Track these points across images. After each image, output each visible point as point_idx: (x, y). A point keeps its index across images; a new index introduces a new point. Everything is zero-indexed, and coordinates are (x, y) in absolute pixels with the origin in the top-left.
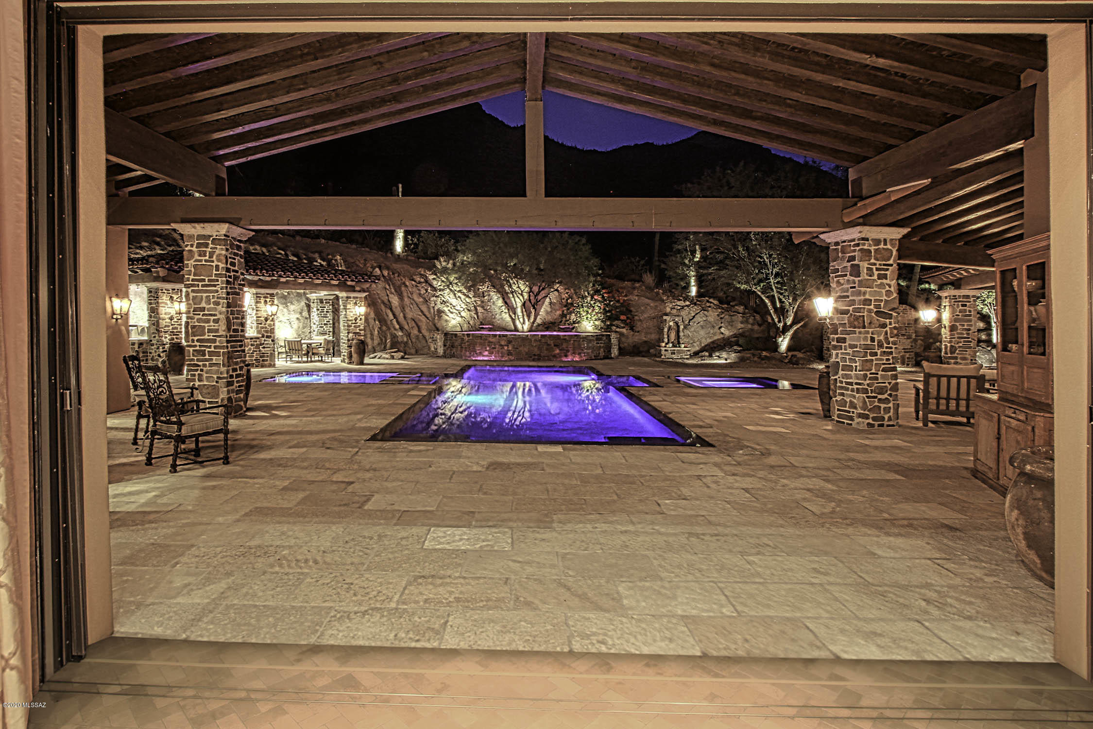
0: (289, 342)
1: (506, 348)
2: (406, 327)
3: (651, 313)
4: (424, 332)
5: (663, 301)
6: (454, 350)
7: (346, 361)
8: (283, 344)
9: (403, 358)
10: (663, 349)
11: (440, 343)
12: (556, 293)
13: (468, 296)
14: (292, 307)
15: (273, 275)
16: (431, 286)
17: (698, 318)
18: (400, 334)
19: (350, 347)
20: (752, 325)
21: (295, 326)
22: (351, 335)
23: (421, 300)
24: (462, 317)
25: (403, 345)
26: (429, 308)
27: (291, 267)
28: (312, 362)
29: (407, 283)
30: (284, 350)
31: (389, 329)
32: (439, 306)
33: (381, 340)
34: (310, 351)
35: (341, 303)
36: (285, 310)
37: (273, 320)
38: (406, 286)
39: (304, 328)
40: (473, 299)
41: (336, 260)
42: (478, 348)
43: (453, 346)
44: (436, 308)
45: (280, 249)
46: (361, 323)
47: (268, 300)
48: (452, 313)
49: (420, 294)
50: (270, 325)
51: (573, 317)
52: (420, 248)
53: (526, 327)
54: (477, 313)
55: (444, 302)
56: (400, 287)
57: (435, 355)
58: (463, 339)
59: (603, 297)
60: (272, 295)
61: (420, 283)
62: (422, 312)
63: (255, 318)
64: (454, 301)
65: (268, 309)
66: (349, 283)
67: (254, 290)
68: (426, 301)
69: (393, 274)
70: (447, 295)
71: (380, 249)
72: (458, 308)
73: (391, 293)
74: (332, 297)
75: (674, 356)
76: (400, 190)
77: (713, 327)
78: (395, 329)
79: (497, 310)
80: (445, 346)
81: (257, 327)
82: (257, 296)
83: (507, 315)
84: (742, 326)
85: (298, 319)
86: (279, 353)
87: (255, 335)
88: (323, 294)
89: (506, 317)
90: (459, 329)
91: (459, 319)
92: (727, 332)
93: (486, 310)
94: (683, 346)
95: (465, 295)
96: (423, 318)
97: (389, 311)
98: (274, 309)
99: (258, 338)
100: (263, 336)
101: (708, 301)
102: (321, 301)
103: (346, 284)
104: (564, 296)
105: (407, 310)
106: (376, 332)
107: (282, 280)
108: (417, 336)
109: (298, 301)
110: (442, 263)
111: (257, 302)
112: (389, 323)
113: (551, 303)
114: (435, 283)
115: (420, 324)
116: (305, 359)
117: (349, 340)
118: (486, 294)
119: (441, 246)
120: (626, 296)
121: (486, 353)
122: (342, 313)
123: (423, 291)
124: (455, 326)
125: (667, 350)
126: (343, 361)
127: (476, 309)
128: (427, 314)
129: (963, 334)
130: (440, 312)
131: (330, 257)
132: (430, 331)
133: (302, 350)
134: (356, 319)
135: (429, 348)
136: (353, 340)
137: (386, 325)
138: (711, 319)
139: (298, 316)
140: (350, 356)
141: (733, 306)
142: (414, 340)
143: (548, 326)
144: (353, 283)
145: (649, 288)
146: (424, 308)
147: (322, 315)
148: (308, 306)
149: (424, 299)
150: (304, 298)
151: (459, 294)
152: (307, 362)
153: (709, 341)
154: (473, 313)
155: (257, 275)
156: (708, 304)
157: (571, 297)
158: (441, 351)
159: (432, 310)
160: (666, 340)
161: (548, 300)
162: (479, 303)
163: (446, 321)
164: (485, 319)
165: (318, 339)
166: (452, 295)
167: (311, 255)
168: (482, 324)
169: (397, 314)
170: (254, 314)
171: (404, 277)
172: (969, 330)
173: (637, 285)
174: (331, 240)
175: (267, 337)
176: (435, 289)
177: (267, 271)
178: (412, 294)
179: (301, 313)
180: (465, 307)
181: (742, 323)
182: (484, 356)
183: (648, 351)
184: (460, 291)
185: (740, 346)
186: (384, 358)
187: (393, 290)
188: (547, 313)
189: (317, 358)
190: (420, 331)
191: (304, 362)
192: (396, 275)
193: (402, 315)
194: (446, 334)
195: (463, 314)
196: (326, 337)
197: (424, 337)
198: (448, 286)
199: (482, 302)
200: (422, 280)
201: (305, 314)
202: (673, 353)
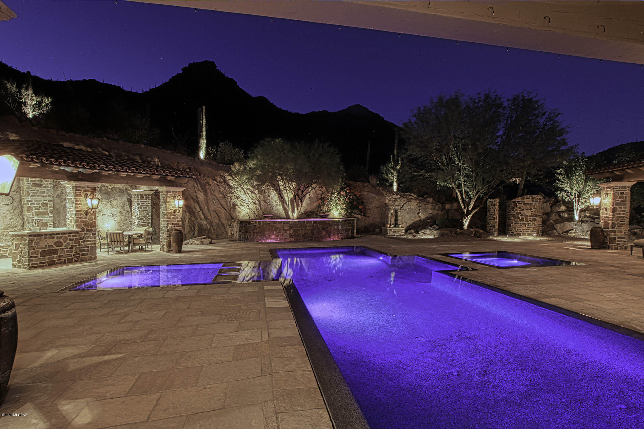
0: (110, 234)
1: (288, 232)
2: (209, 217)
3: (376, 203)
4: (223, 220)
5: (383, 195)
6: (248, 235)
7: (166, 250)
8: (105, 236)
9: (211, 243)
10: (389, 229)
11: (236, 230)
12: (313, 190)
13: (254, 193)
14: (115, 202)
15: (95, 168)
16: (228, 185)
17: (405, 207)
18: (205, 223)
19: (169, 236)
20: (438, 210)
21: (118, 219)
22: (170, 226)
23: (221, 196)
24: (249, 209)
25: (207, 232)
26: (226, 202)
27: (114, 162)
28: (133, 251)
29: (211, 183)
30: (106, 242)
31: (197, 219)
32: (234, 201)
33: (191, 228)
34: (132, 241)
35: (161, 197)
36: (108, 205)
37: (94, 213)
38: (210, 185)
39: (125, 220)
40: (258, 195)
41: (154, 162)
42: (267, 233)
43: (247, 232)
44: (232, 202)
45: (104, 150)
46: (179, 215)
47: (89, 193)
48: (242, 205)
49: (220, 191)
50: (90, 219)
51: (325, 208)
52: (218, 156)
53: (295, 215)
54: (260, 206)
55: (237, 198)
56: (205, 186)
57: (231, 239)
58: (255, 226)
59: (346, 192)
60: (94, 189)
61: (220, 182)
62: (221, 205)
63: (74, 212)
64: (244, 197)
65: (90, 203)
66: (169, 178)
67: (73, 183)
68: (225, 197)
69: (200, 175)
70: (239, 192)
71: (189, 155)
72: (247, 202)
73: (199, 190)
74: (151, 193)
75: (395, 234)
76: (204, 110)
77: (414, 212)
78: (201, 219)
79: (274, 203)
80: (240, 231)
81: (77, 221)
82: (77, 191)
83: (281, 207)
84: (432, 211)
85: (120, 212)
86: (101, 245)
87: (74, 229)
88: (144, 189)
89: (280, 208)
90: (247, 218)
91: (248, 210)
92: (422, 216)
93: (267, 203)
94: (400, 226)
95: (252, 192)
96: (222, 210)
97: (196, 205)
98: (95, 202)
99: (78, 232)
100: (83, 230)
101: (410, 195)
102: (142, 196)
103: (166, 179)
104: (319, 193)
105: (211, 204)
106: (187, 222)
107: (105, 173)
108: (218, 224)
109: (120, 196)
110: (236, 167)
111: (76, 196)
112: (197, 214)
113: (310, 198)
114: (231, 182)
115: (219, 214)
116: (126, 248)
117: (168, 231)
118: (266, 191)
119: (235, 155)
120: (360, 192)
121: (273, 236)
122: (162, 206)
123: (222, 189)
124: (245, 216)
125: (391, 229)
126: (162, 249)
127: (260, 203)
128: (225, 207)
129: (620, 214)
130: (234, 205)
131: (149, 159)
132: (228, 220)
133: (124, 241)
134: (174, 212)
135: (227, 233)
136: (172, 230)
137: (195, 216)
138: (413, 207)
139: (120, 209)
140: (169, 245)
141: (426, 198)
142: (215, 228)
143: (308, 214)
144: (173, 178)
145: (373, 186)
146: (223, 202)
147: (142, 208)
148: (130, 202)
149: (223, 194)
150: (126, 194)
151: (248, 192)
152: (128, 252)
153: (412, 222)
154: (257, 206)
155: (76, 166)
156: (410, 197)
157: (323, 193)
158: (236, 235)
159: (229, 204)
160: (389, 222)
161: (308, 195)
162: (262, 198)
163: (239, 212)
164: (265, 210)
165: (139, 230)
166: (243, 192)
167: (132, 156)
168: (264, 214)
169: (202, 207)
170: (73, 209)
171: (208, 177)
172: (624, 211)
173: (366, 184)
174: (150, 146)
175: (88, 231)
176: (231, 187)
177: (88, 164)
178: (214, 191)
179: (123, 207)
180: (251, 201)
181: (431, 209)
182: (271, 239)
183: (374, 231)
184: (248, 189)
185: (437, 225)
186: (196, 244)
187: (200, 188)
188: (308, 205)
189: (137, 247)
190: (220, 221)
191: (126, 252)
192: (202, 176)
193: (206, 207)
194: (241, 222)
195: (250, 206)
196: (146, 228)
197: (223, 224)
198: (240, 185)
199: (264, 197)
200: (222, 180)
201: (127, 207)
202: (394, 232)
